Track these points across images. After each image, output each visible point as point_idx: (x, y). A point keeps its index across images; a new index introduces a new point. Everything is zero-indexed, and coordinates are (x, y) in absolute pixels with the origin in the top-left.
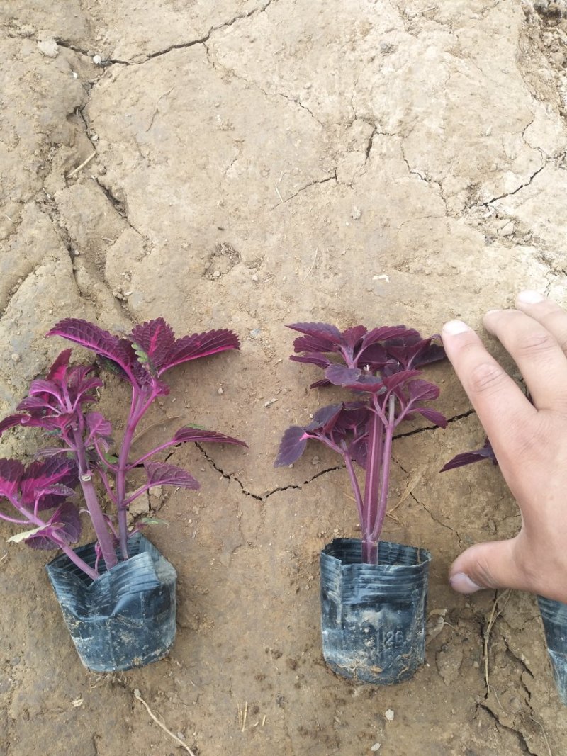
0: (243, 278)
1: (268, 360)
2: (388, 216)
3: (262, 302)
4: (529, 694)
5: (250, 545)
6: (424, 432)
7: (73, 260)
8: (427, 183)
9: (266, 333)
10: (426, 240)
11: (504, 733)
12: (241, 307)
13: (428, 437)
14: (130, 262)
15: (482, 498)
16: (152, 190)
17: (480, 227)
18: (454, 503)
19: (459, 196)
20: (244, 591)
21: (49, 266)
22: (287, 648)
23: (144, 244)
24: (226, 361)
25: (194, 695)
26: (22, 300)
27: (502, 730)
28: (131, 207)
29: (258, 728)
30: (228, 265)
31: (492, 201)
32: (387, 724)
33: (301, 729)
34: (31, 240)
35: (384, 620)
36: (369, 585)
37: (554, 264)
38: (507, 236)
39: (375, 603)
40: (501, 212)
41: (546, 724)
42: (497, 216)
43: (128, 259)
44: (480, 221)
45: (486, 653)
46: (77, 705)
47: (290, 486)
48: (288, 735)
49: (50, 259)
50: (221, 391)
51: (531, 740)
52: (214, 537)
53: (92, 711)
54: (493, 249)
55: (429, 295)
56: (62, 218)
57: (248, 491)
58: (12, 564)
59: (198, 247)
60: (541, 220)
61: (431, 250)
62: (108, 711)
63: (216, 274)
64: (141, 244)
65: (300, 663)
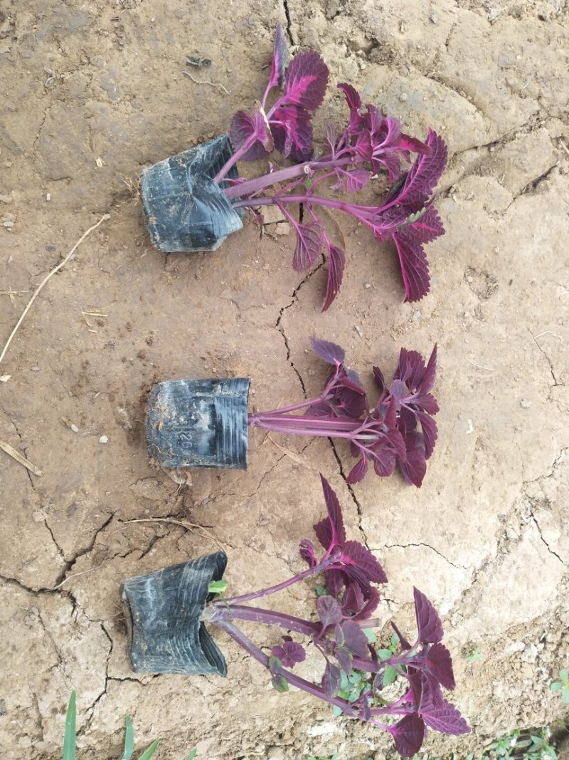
0: (467, 304)
1: (395, 328)
2: (525, 431)
3: (446, 322)
4: (124, 557)
5: (239, 316)
6: (338, 465)
7: (486, 146)
8: (551, 464)
9: (418, 325)
10: (503, 464)
11: (90, 536)
12: (441, 302)
13: (334, 469)
14: (483, 198)
15: (286, 513)
16: (547, 218)
17: (514, 510)
18: (280, 491)
19: (541, 492)
20: (200, 311)
21: (483, 124)
22: (155, 350)
23: (498, 212)
24: (393, 290)
25: (108, 268)
26: (454, 100)
27: (93, 534)
28: (532, 198)
29: (86, 326)
30: (478, 290)
31: (535, 520)
32: (95, 437)
33: (87, 363)
34: (506, 107)
35: (201, 432)
36: (230, 419)
37: (482, 572)
38: (506, 533)
39: (216, 425)
40: (526, 528)
41: (101, 571)
42: (522, 525)
43: (486, 197)
44: (518, 511)
45: (155, 520)
46: (97, 163)
47: (289, 350)
48: (81, 352)
49: (489, 125)
50: (368, 286)
51: (87, 558)
52: (245, 284)
53: (92, 176)
54: (495, 521)
55: (456, 468)
56: (524, 135)
57: (284, 313)
58: (219, 99)
59: (496, 261)
60: (520, 562)
61: (494, 468)
62: (92, 190)
63: (470, 279)
64: (499, 209)
65: (144, 362)
